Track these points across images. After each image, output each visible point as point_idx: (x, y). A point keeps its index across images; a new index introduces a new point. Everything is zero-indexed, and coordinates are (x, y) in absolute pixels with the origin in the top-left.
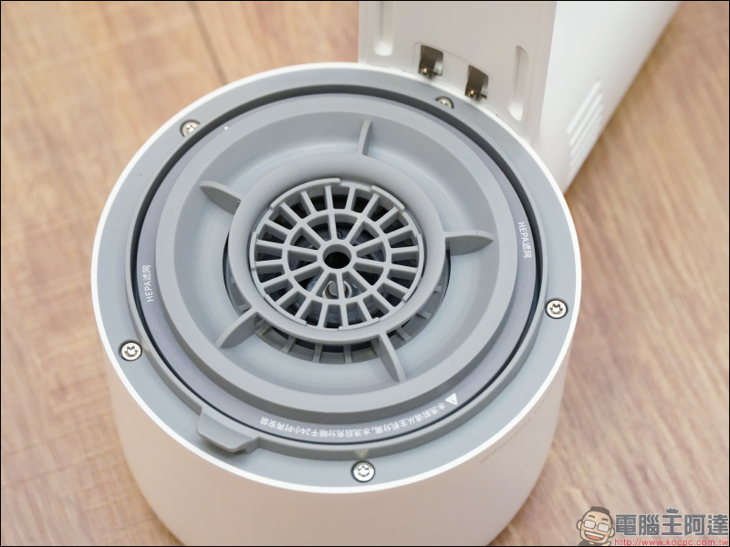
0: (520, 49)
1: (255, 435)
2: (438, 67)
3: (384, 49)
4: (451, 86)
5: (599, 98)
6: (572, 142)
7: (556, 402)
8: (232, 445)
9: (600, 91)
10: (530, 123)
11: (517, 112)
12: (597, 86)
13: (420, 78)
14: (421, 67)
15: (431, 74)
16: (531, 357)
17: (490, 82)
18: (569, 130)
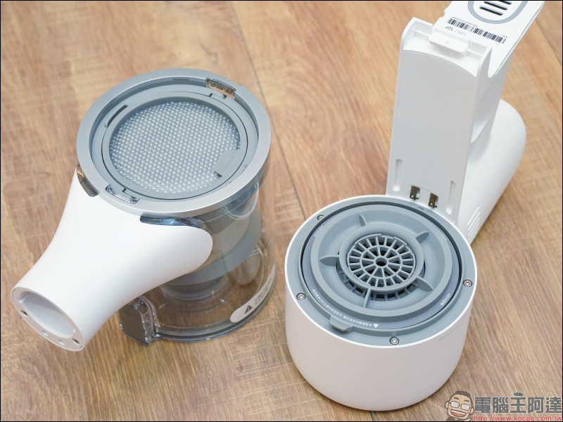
0: (452, 182)
1: (352, 325)
2: (418, 195)
3: (396, 189)
4: (423, 203)
5: (479, 214)
6: (469, 229)
7: (469, 314)
8: (343, 328)
9: (479, 211)
10: (455, 216)
11: (449, 211)
12: (478, 208)
13: (410, 200)
14: (411, 195)
15: (415, 198)
16: (453, 309)
17: (439, 200)
18: (468, 224)
